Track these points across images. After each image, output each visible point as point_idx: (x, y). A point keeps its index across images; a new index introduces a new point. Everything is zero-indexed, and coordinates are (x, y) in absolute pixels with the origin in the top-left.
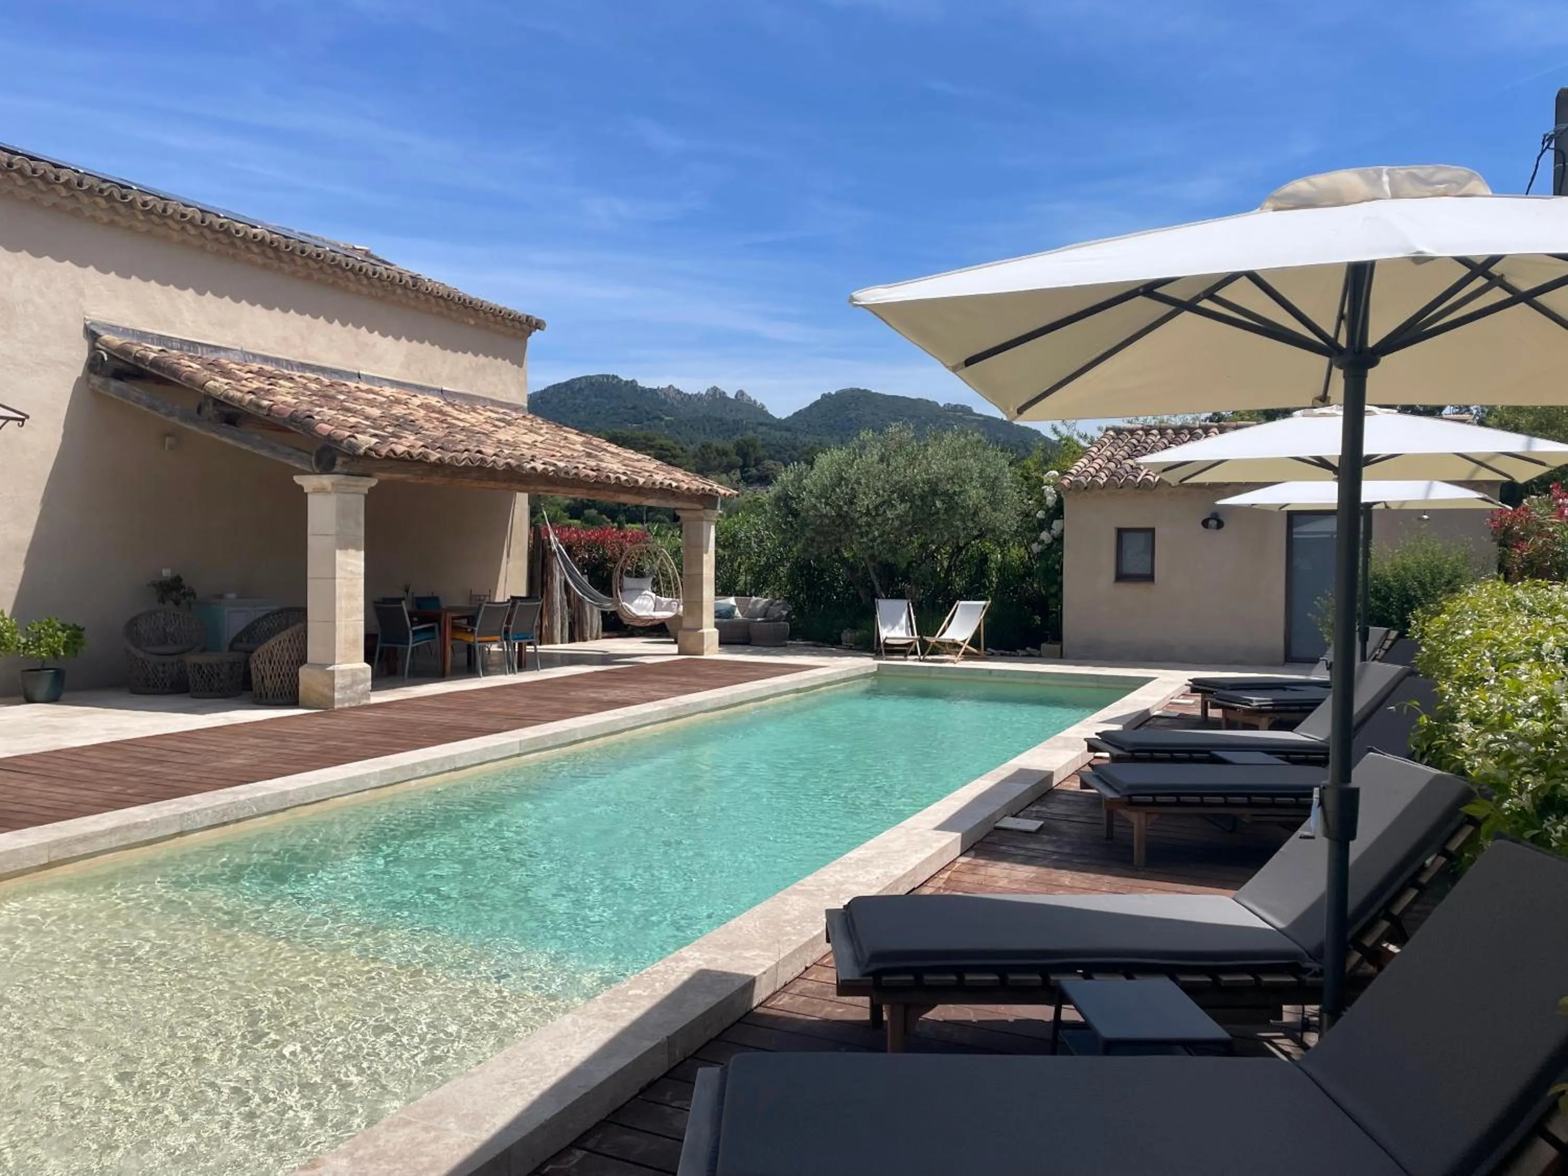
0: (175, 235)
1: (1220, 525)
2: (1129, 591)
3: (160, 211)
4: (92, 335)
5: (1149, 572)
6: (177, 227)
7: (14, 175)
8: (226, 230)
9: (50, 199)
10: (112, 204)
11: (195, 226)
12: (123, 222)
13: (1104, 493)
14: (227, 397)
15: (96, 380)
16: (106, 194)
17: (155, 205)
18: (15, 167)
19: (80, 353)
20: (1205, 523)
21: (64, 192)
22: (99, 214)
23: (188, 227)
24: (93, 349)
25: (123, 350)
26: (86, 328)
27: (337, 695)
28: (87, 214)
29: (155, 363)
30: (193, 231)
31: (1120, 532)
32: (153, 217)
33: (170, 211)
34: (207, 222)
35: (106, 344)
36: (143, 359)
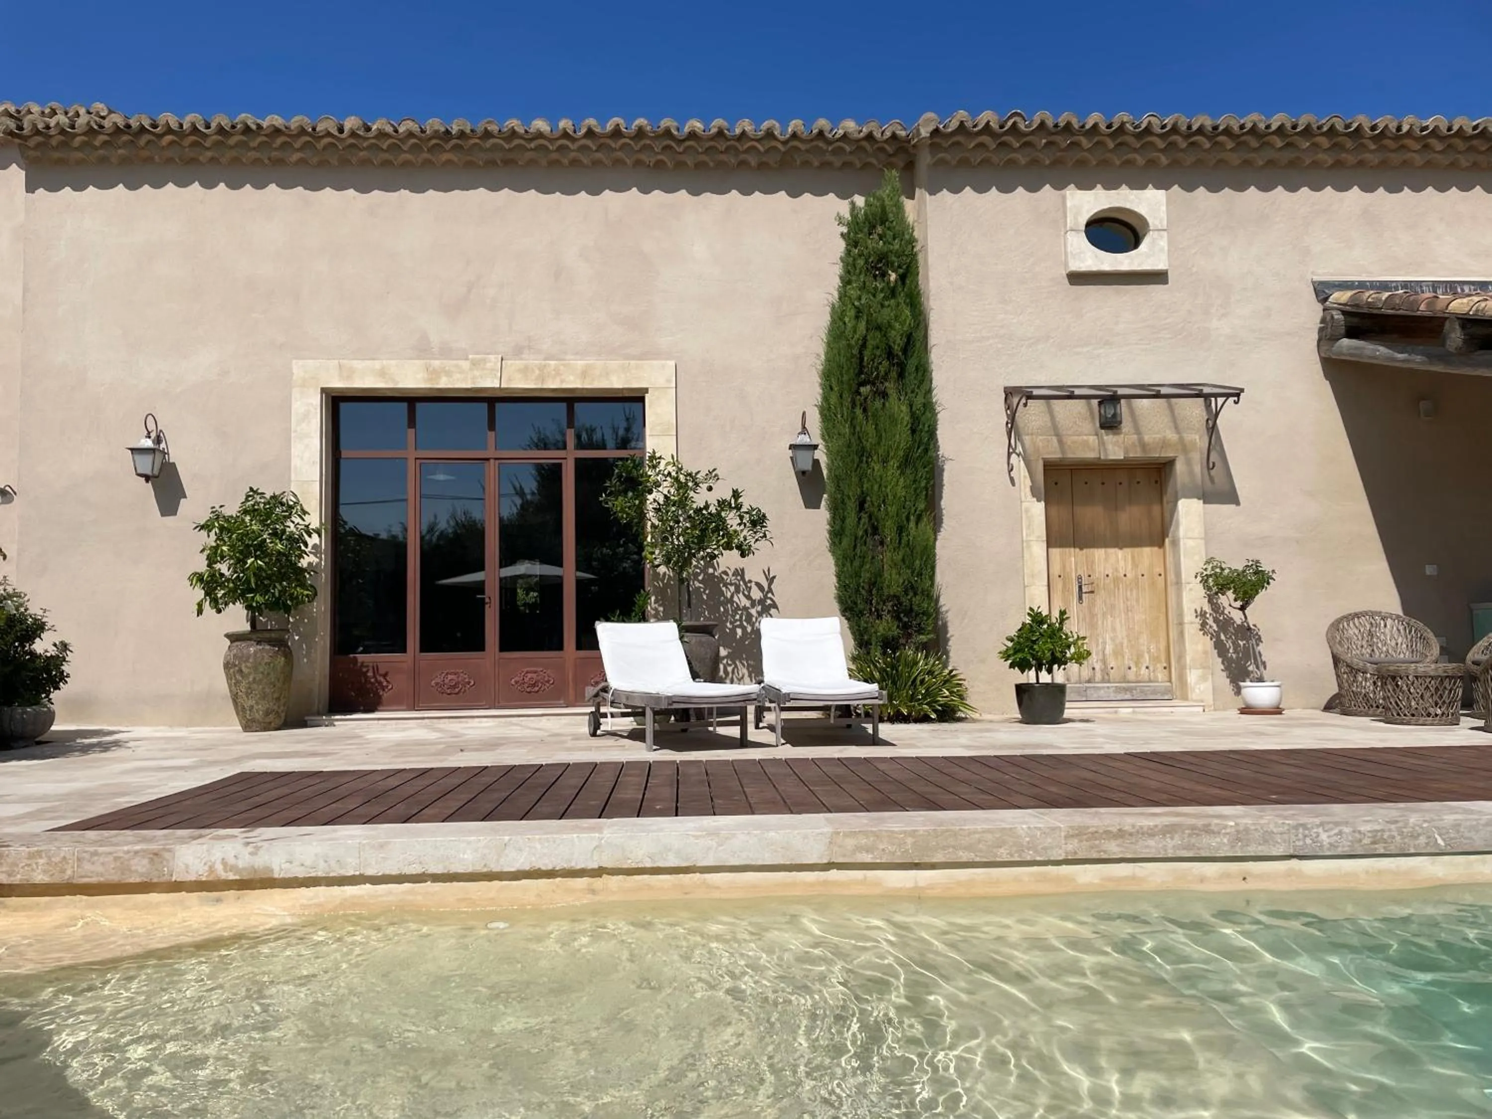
0: (1416, 157)
3: (1394, 131)
6: (1418, 147)
7: (1221, 138)
8: (1482, 131)
10: (1335, 140)
11: (1442, 138)
12: (1351, 159)
16: (1325, 129)
17: (1386, 126)
18: (1221, 128)
19: (1303, 321)
21: (1279, 143)
22: (1321, 156)
23: (1433, 142)
25: (1354, 303)
26: (1315, 289)
28: (1308, 162)
30: (1439, 146)
32: (1387, 142)
33: (1405, 128)
34: (1455, 128)
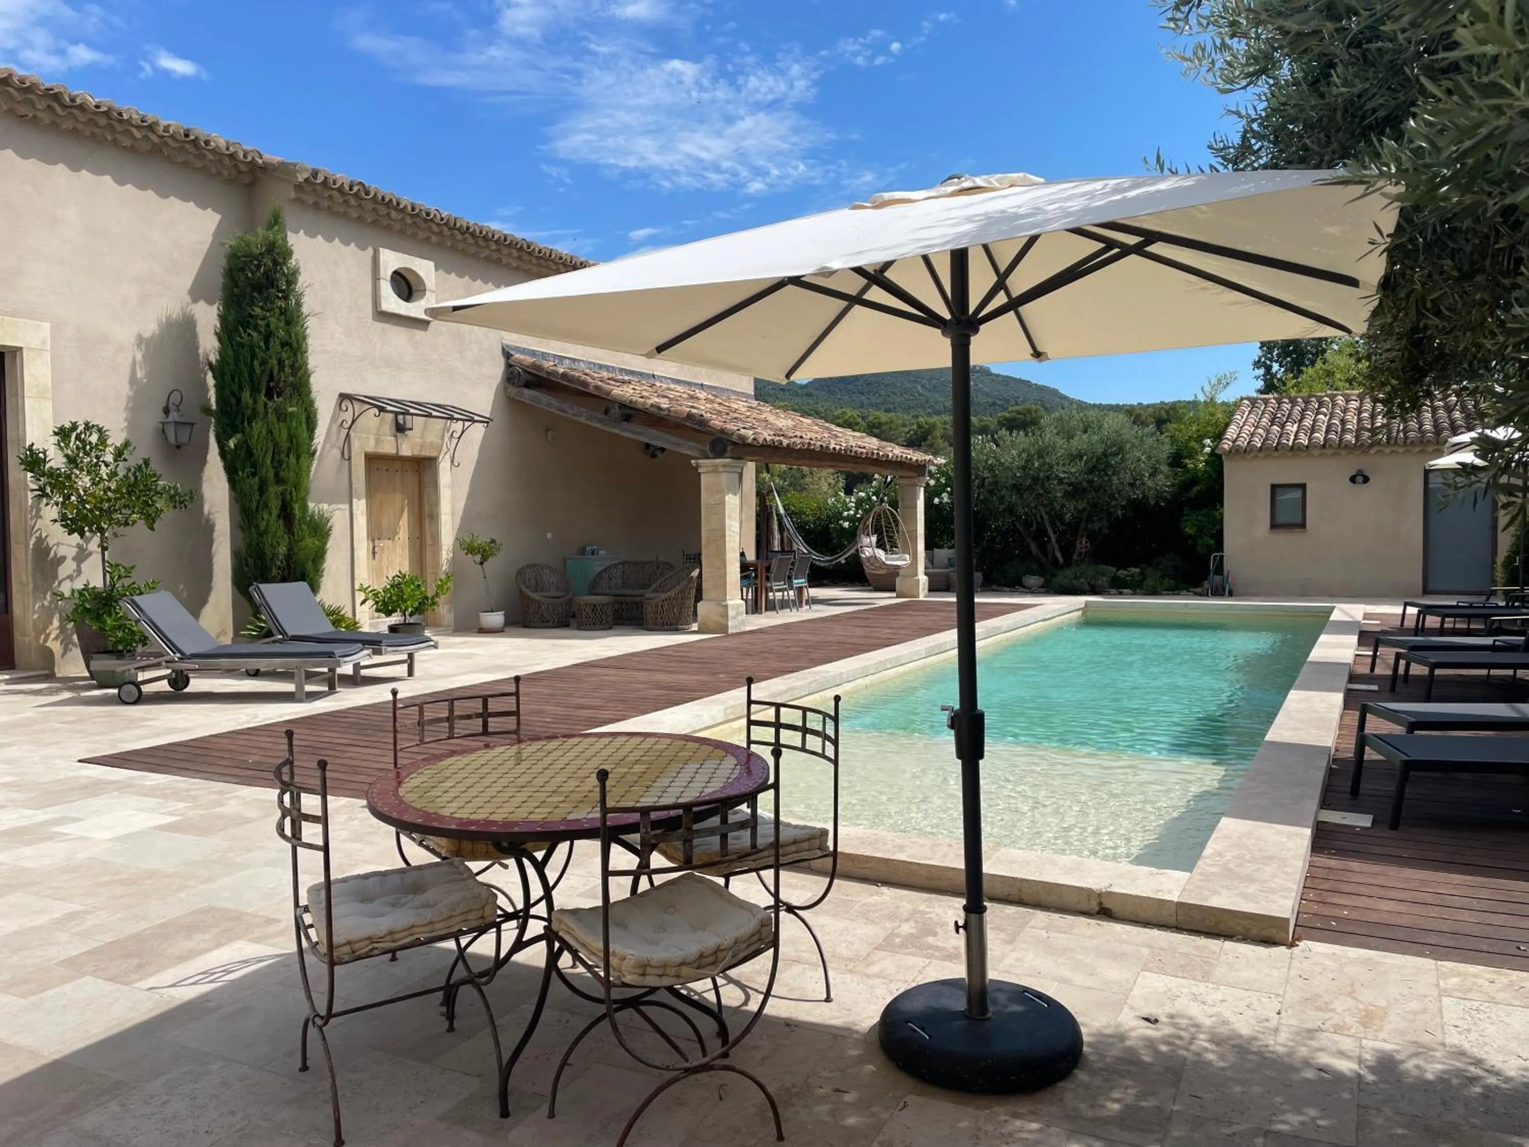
1: (1366, 480)
2: (1285, 539)
4: (507, 355)
5: (1300, 520)
9: (485, 253)
12: (524, 266)
13: (1261, 455)
14: (631, 402)
15: (513, 391)
19: (497, 369)
20: (1353, 480)
24: (509, 366)
25: (535, 366)
26: (503, 349)
27: (730, 624)
28: (504, 262)
29: (564, 376)
31: (1274, 488)
35: (520, 363)
36: (555, 373)
